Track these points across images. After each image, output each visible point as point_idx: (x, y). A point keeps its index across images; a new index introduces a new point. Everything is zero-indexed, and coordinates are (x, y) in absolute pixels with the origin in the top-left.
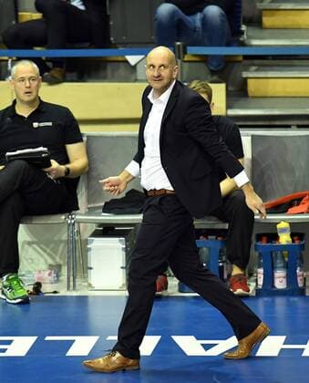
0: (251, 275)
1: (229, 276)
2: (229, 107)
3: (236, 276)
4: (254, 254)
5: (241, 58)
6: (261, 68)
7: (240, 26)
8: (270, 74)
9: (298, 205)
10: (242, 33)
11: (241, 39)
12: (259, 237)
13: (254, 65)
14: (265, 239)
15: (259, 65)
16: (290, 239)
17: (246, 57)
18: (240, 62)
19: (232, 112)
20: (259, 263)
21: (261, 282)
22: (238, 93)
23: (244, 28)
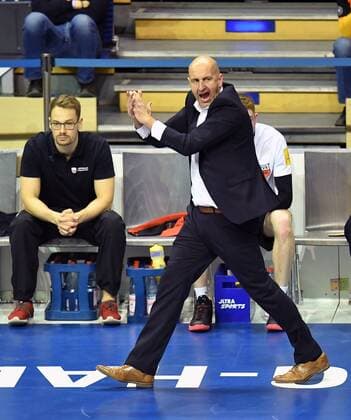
0: (122, 301)
1: (99, 302)
2: (99, 122)
3: (106, 302)
4: (125, 279)
5: (113, 71)
6: (135, 82)
7: (111, 37)
9: (172, 227)
10: (114, 44)
11: (113, 51)
12: (131, 261)
13: (127, 78)
14: (137, 263)
15: (132, 79)
16: (163, 264)
17: (118, 70)
18: (112, 75)
19: (103, 128)
20: (131, 288)
21: (132, 309)
22: (110, 107)
23: (116, 38)
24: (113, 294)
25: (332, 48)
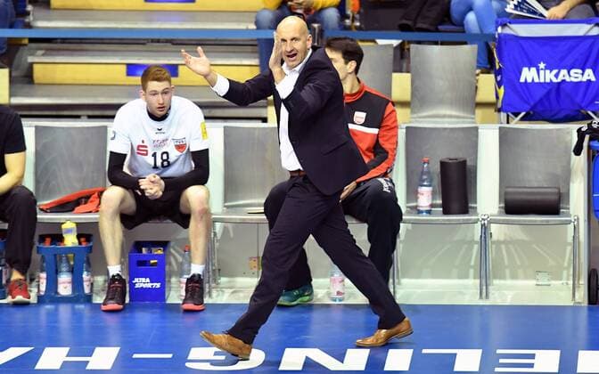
0: (32, 280)
1: (8, 281)
2: (11, 95)
3: (16, 281)
4: (36, 257)
5: (26, 41)
6: (49, 52)
7: (25, 6)
8: (58, 59)
9: (86, 203)
10: (28, 14)
11: (27, 20)
12: (42, 238)
13: (41, 49)
14: (48, 240)
15: (47, 50)
16: (76, 241)
17: (32, 40)
18: (25, 45)
19: (16, 101)
20: (42, 266)
21: (43, 288)
22: (23, 79)
23: (29, 8)
24: (23, 272)
25: (254, 20)
